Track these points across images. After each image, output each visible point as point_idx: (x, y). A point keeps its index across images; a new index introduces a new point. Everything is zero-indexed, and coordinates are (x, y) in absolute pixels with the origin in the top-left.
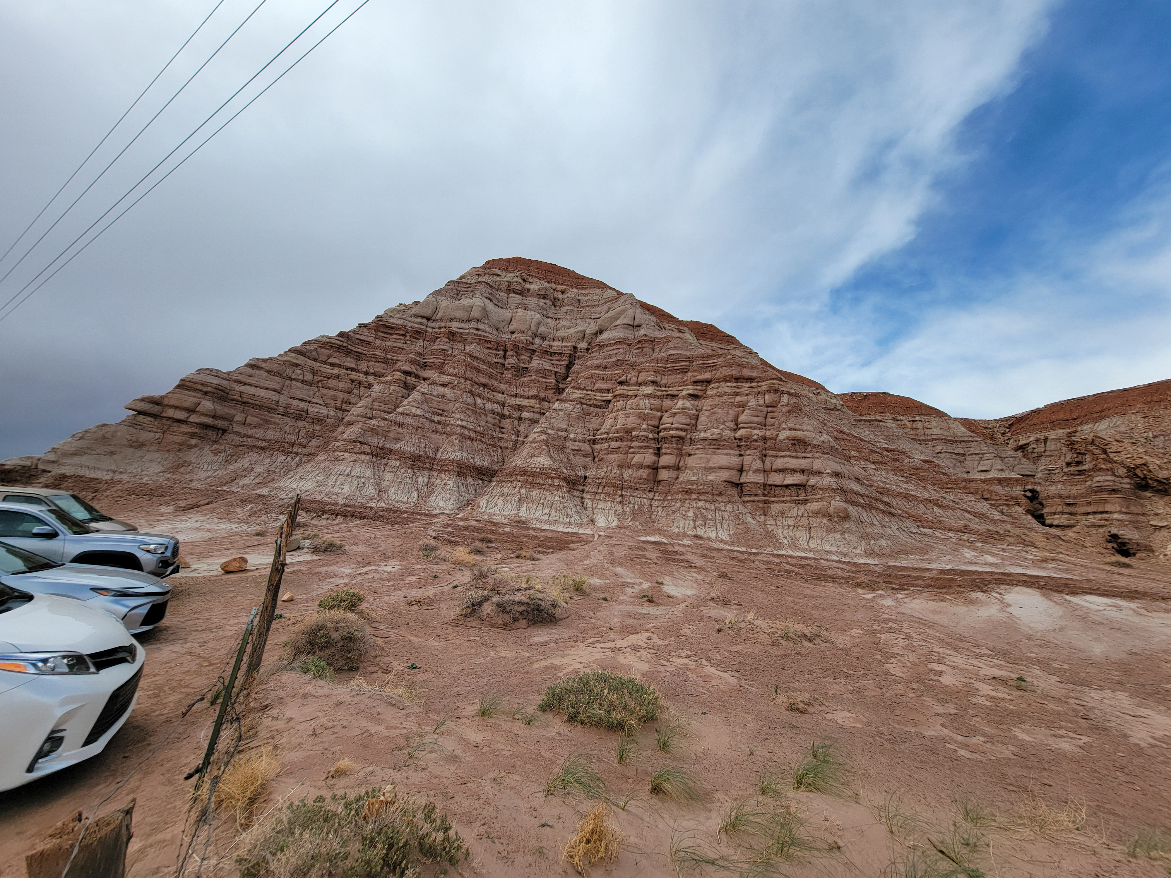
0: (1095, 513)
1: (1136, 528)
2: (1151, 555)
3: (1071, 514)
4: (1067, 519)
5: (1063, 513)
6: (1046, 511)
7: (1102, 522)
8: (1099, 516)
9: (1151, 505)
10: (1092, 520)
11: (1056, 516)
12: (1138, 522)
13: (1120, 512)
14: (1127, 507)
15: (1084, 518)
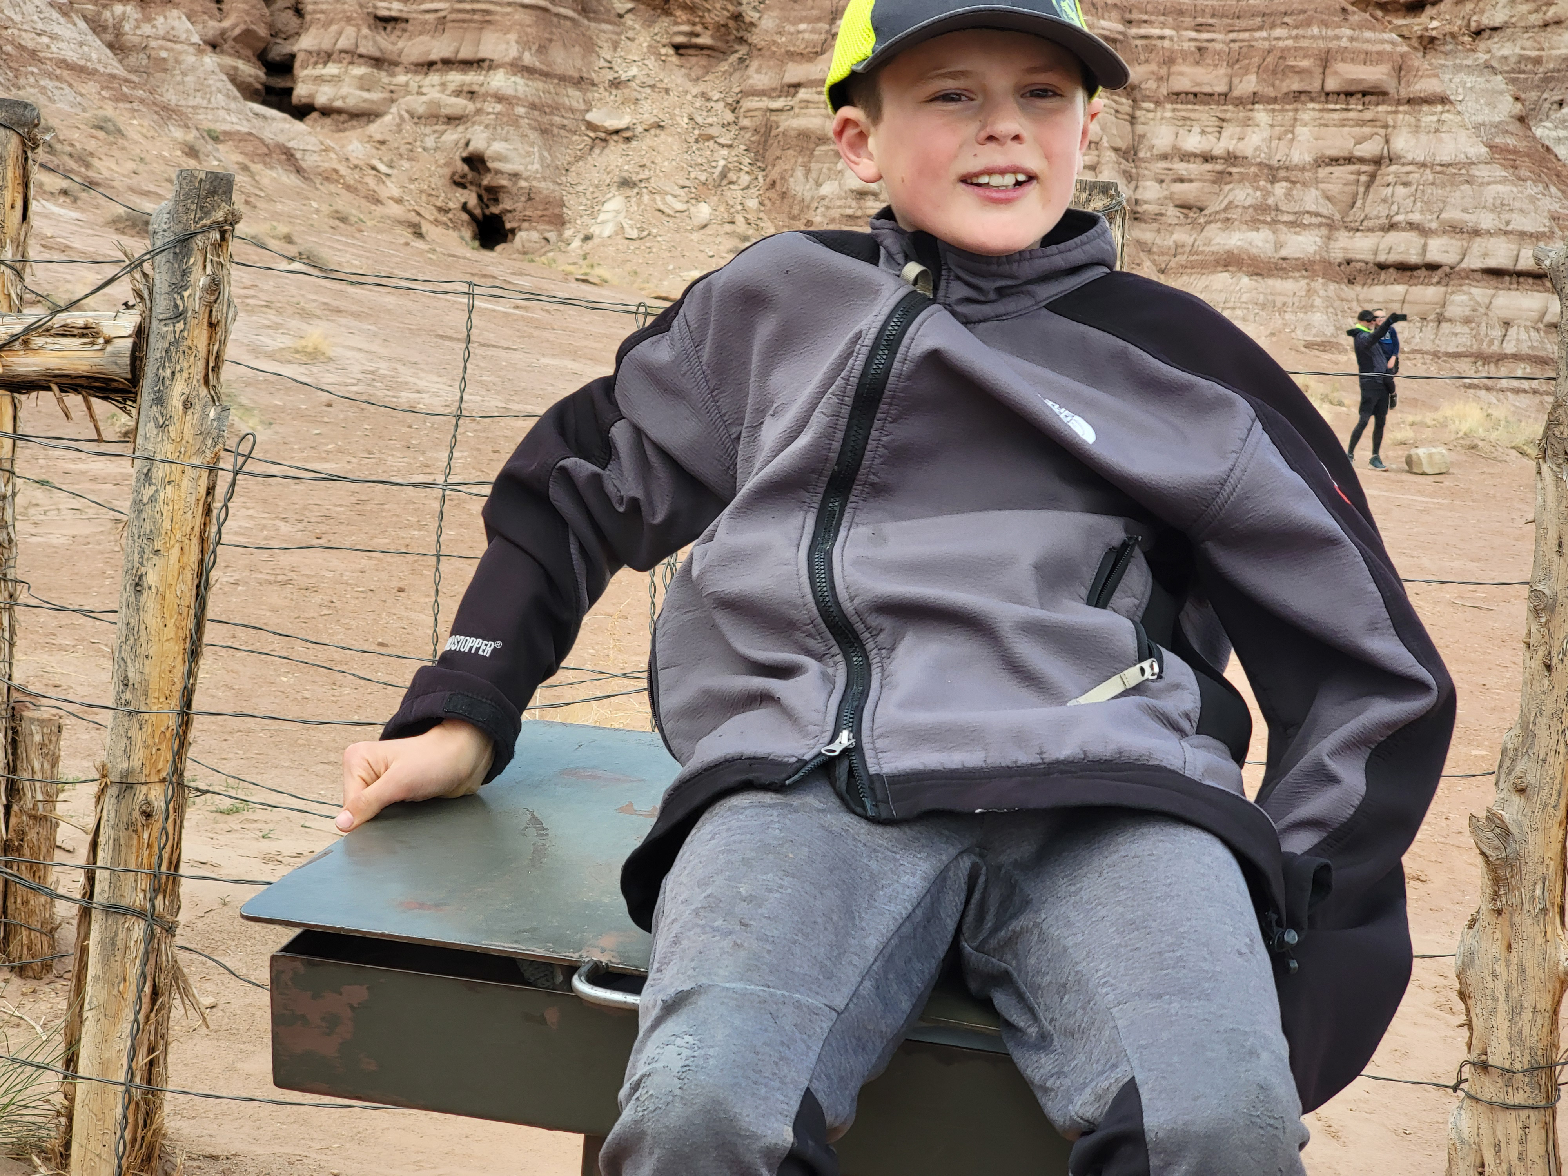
0: (448, 63)
1: (544, 132)
2: (552, 236)
3: (378, 62)
4: (364, 85)
5: (353, 55)
6: (306, 42)
7: (460, 104)
8: (455, 78)
9: (615, 46)
10: (434, 94)
11: (332, 69)
12: (555, 108)
13: (518, 68)
14: (542, 50)
15: (413, 80)
